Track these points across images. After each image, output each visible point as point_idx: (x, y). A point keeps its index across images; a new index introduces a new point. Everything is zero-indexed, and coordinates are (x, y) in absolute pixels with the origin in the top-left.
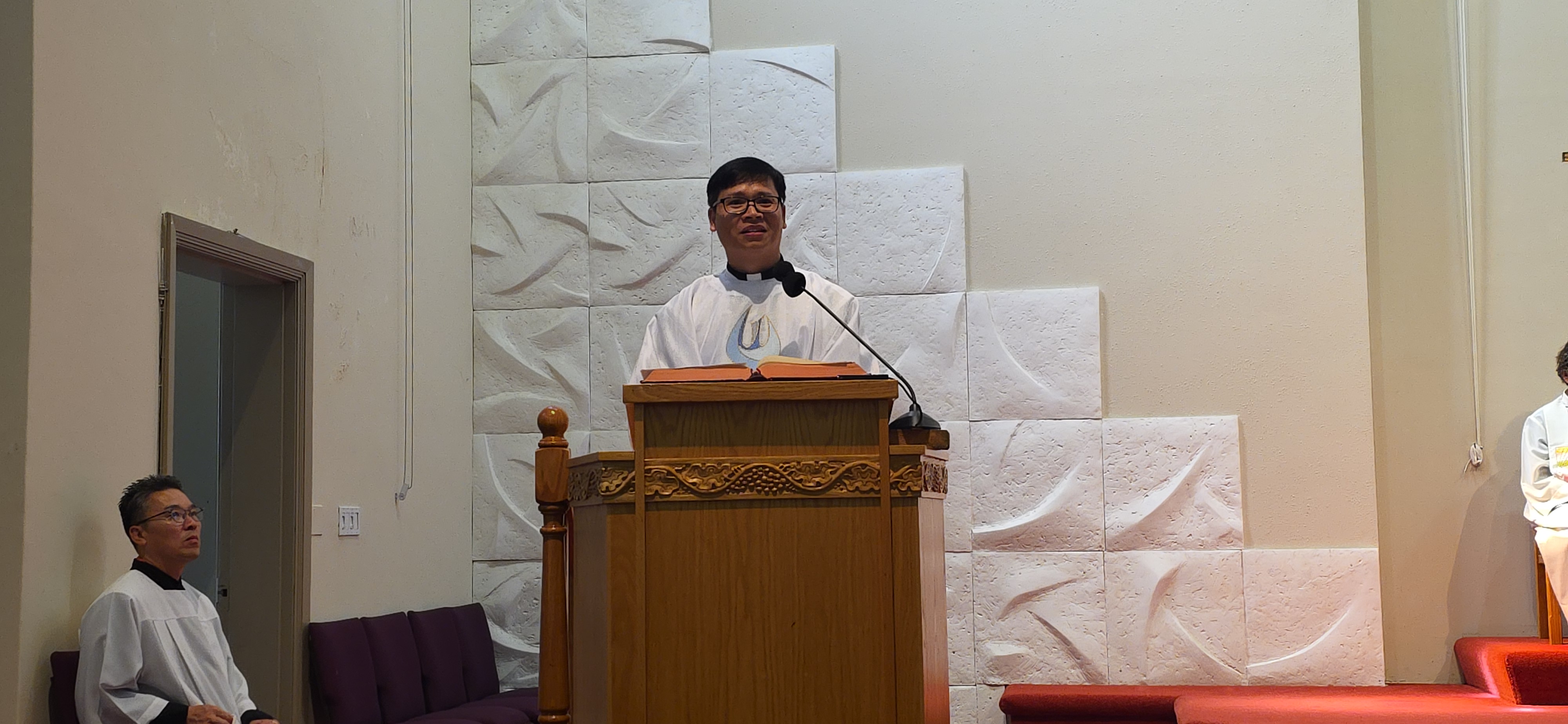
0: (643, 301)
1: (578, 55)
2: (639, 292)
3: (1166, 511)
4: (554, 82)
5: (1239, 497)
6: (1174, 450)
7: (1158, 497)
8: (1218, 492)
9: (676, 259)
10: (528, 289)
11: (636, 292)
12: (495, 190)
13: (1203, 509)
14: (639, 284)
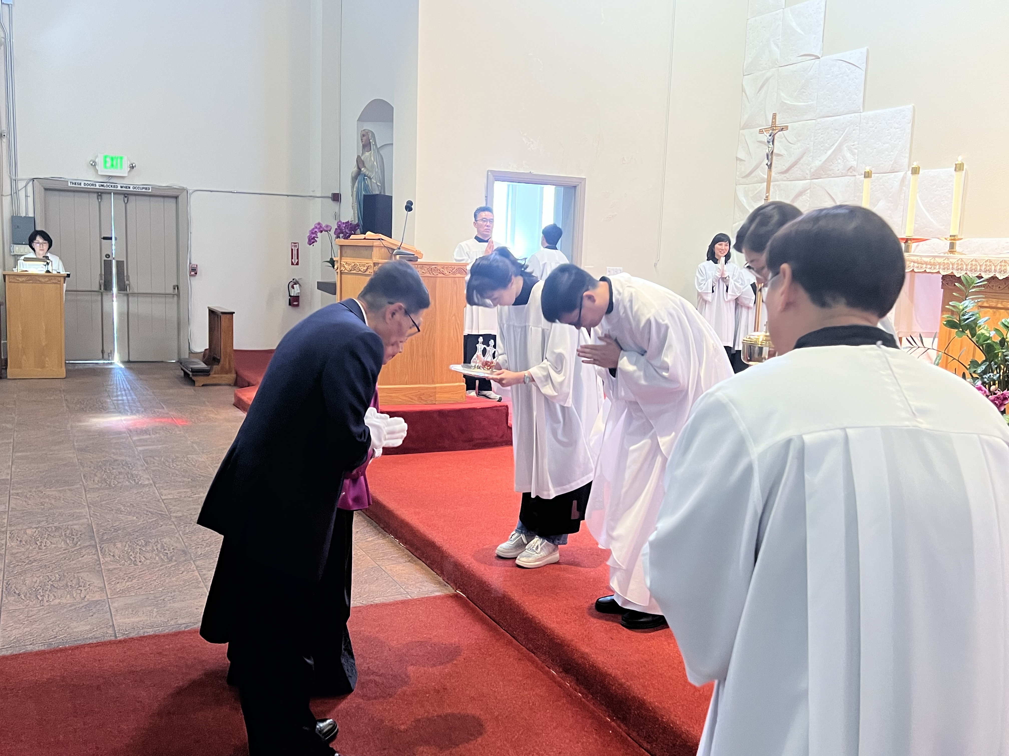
0: (788, 180)
1: (776, 66)
2: (787, 175)
4: (767, 80)
9: (799, 159)
10: (752, 175)
11: (785, 175)
12: (746, 132)
14: (786, 171)
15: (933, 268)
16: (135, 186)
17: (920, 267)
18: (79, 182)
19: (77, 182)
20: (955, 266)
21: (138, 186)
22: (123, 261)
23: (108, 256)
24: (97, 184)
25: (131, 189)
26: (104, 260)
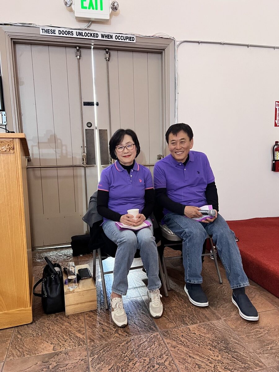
16: (118, 35)
18: (53, 29)
19: (50, 28)
21: (121, 35)
22: (107, 130)
23: (90, 124)
24: (74, 32)
25: (114, 39)
26: (86, 130)
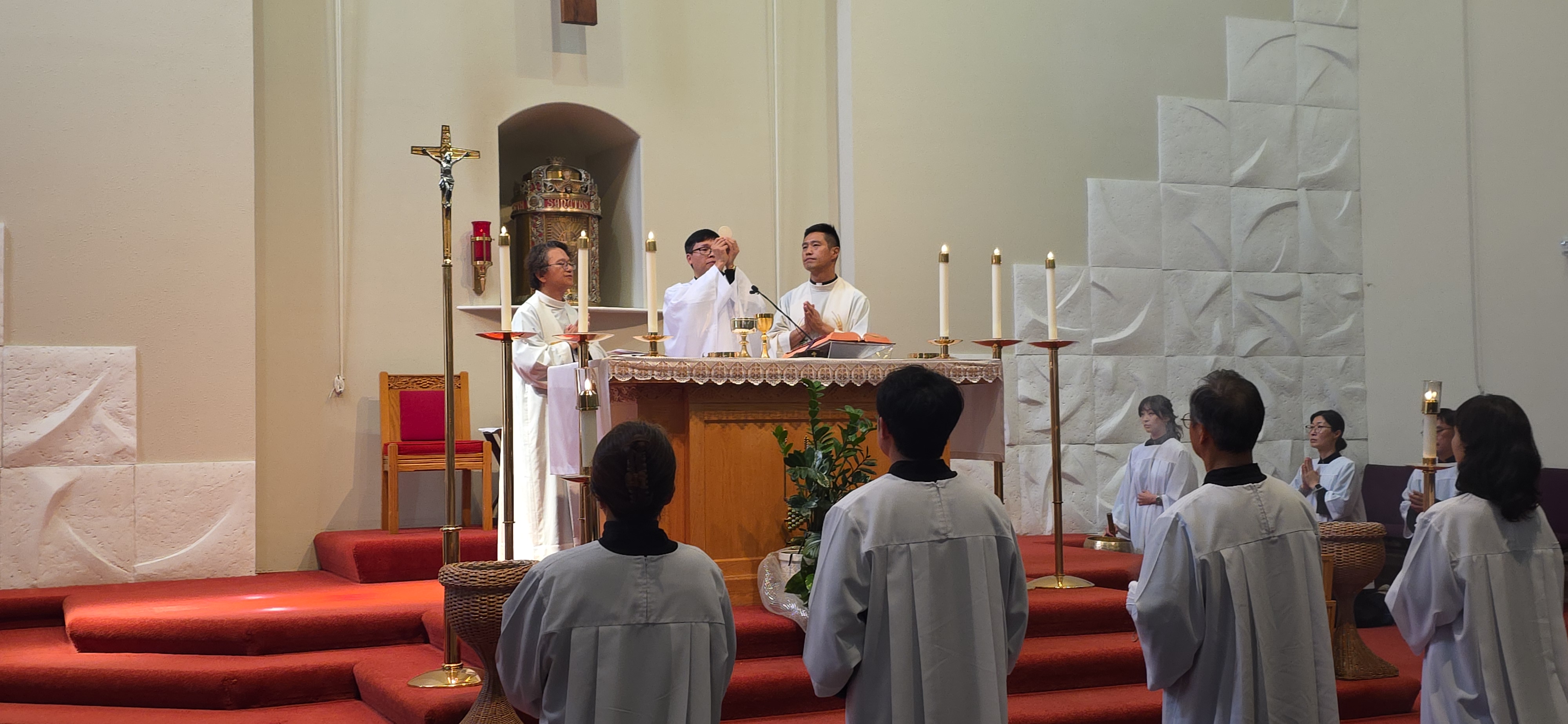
3: (64, 431)
5: (133, 418)
6: (74, 376)
7: (56, 418)
8: (115, 414)
13: (100, 428)
15: (662, 375)
17: (643, 374)
20: (694, 372)
